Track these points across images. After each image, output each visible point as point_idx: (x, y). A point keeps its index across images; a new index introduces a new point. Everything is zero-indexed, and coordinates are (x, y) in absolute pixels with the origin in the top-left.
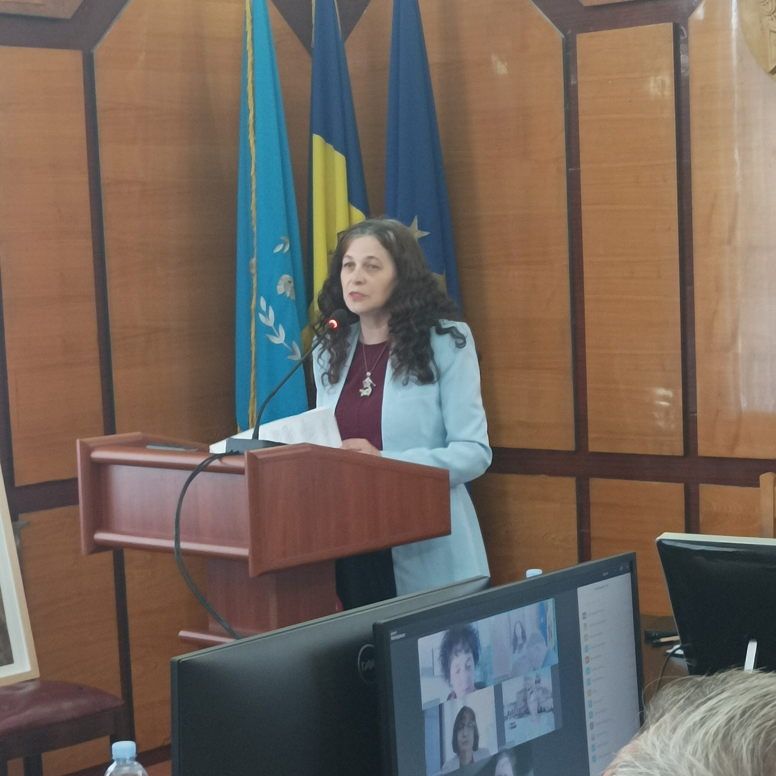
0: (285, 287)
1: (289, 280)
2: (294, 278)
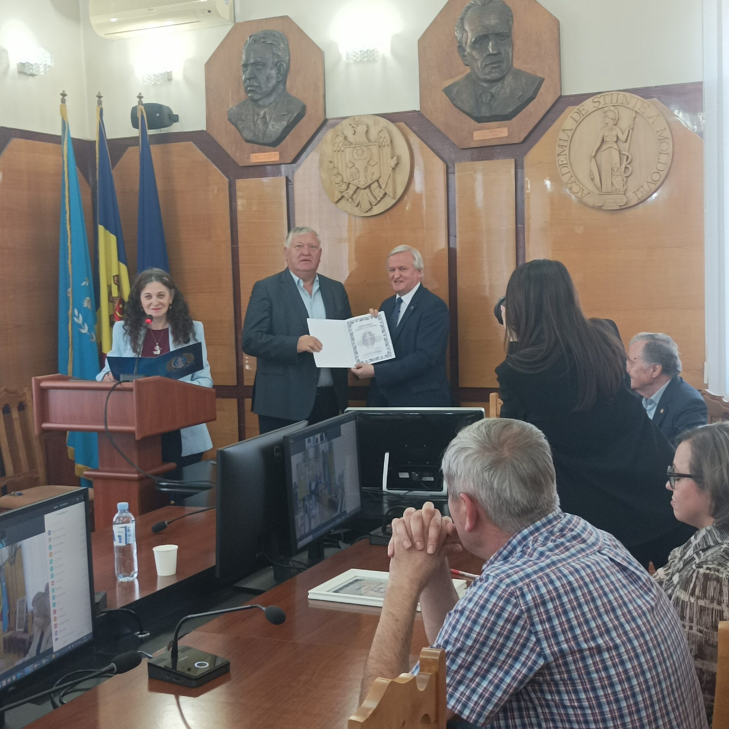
0: (87, 304)
1: (89, 300)
2: (91, 299)
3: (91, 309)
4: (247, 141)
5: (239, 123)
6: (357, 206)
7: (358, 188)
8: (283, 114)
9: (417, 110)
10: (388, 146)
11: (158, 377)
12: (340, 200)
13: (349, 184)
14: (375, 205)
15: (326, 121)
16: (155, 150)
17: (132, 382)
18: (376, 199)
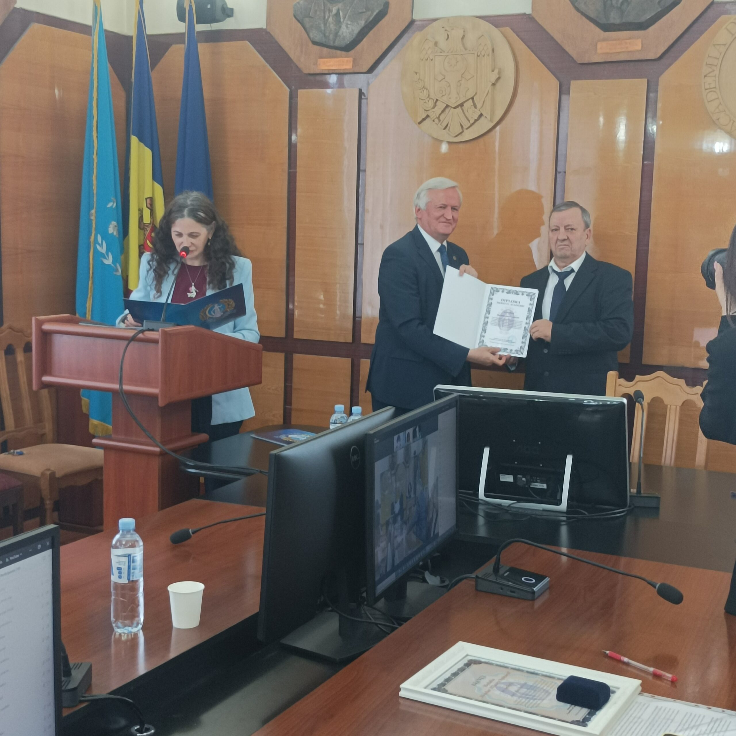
0: (113, 230)
1: (115, 225)
2: (118, 223)
3: (117, 236)
4: (315, 43)
5: (307, 20)
6: (445, 128)
7: (447, 106)
8: (360, 11)
9: (527, 13)
10: (488, 55)
11: (191, 327)
12: (424, 120)
13: (437, 100)
14: (467, 129)
15: (412, 22)
16: (203, 48)
17: (158, 331)
18: (469, 121)
